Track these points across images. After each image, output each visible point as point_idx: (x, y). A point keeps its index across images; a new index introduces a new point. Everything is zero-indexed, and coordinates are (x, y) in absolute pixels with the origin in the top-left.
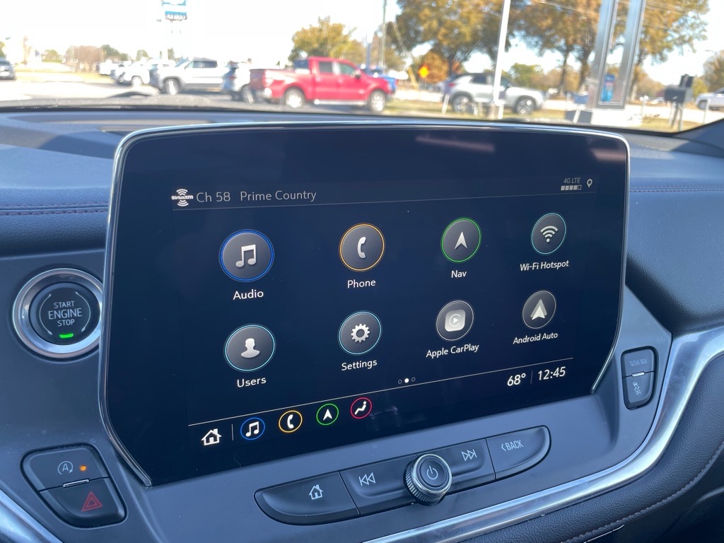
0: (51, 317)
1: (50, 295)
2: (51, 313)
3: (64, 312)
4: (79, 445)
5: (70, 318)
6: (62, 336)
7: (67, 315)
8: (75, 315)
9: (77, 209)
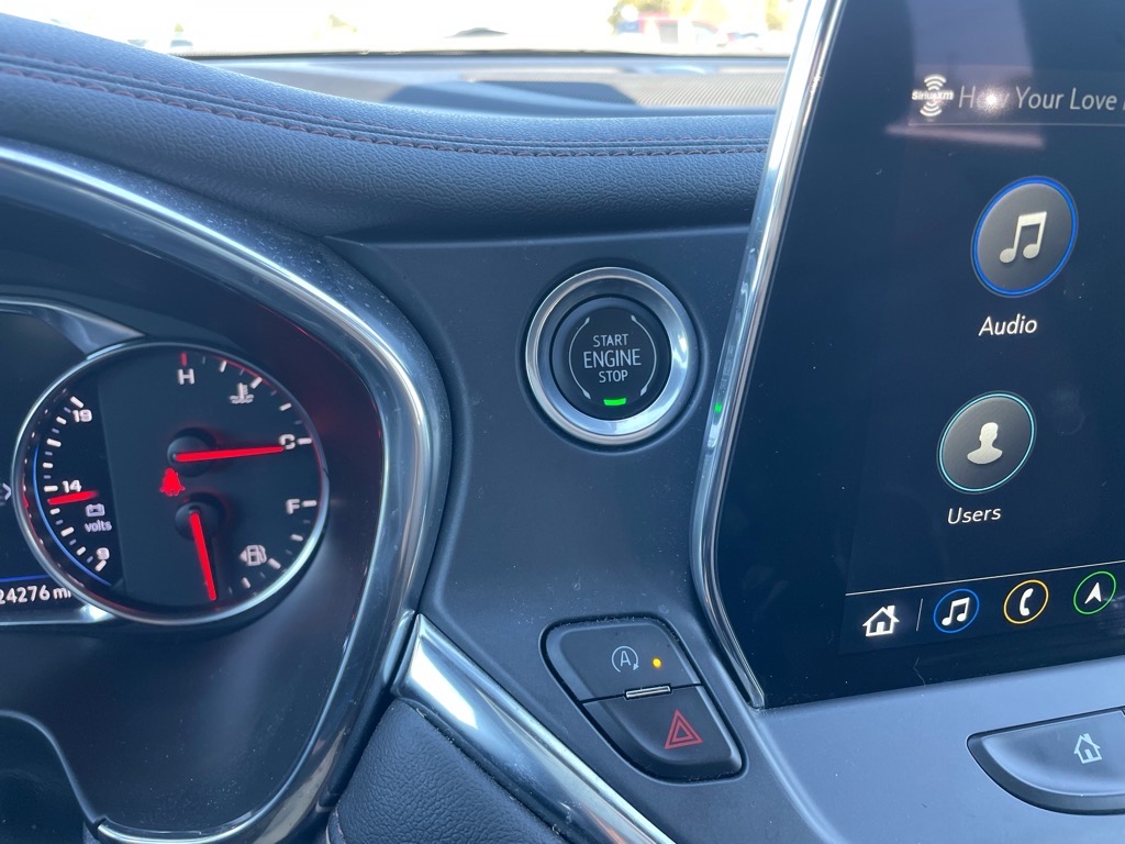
0: (589, 363)
1: (587, 321)
2: (588, 356)
3: (610, 356)
4: (639, 616)
5: (620, 368)
6: (608, 402)
7: (616, 362)
8: (629, 362)
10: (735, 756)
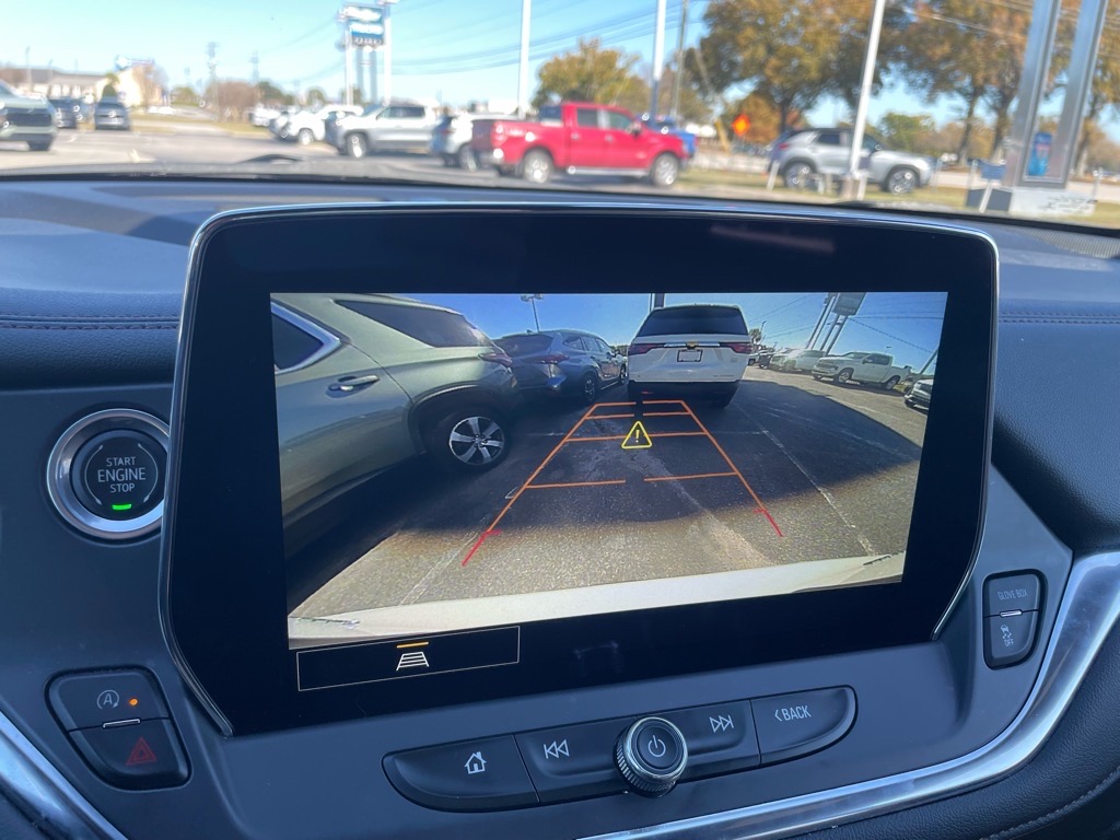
0: (102, 478)
1: (101, 447)
2: (101, 473)
3: (120, 473)
4: (130, 667)
5: (128, 482)
6: (116, 507)
7: (125, 477)
8: (136, 477)
9: (146, 324)
10: (183, 771)
